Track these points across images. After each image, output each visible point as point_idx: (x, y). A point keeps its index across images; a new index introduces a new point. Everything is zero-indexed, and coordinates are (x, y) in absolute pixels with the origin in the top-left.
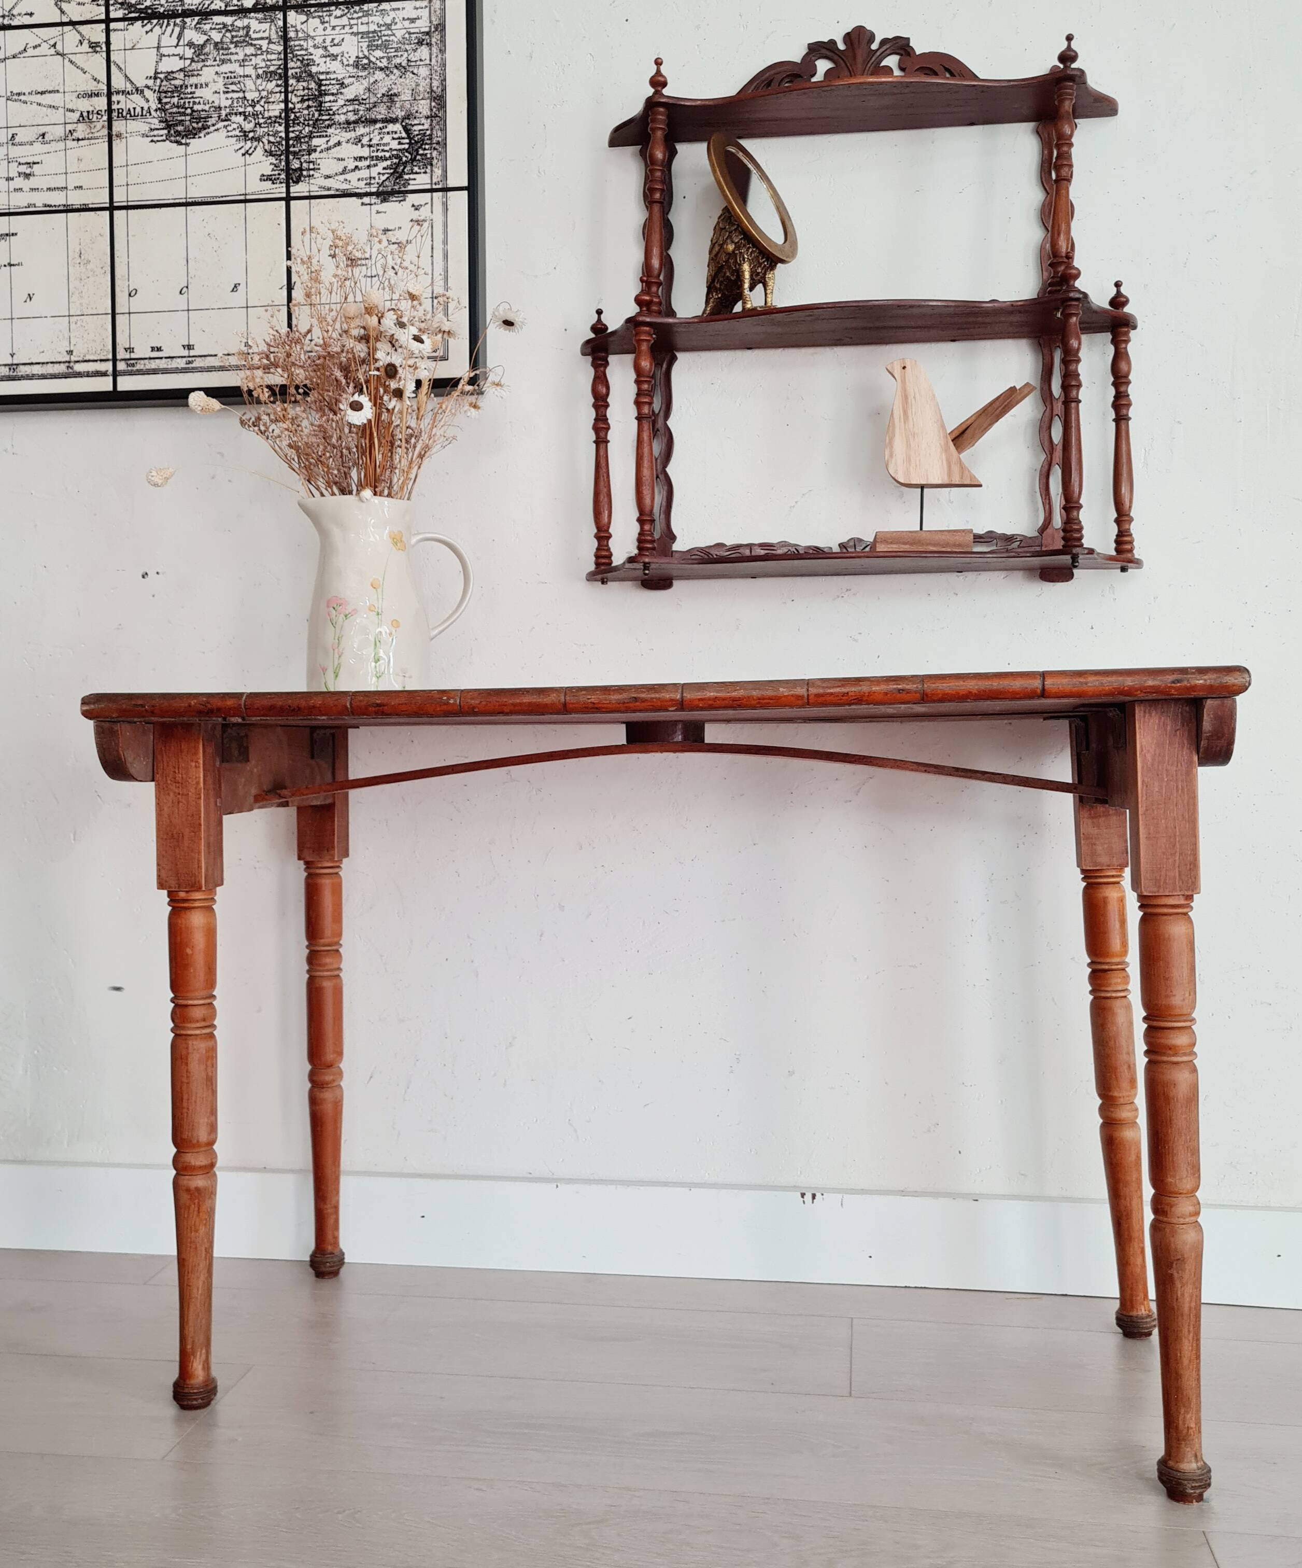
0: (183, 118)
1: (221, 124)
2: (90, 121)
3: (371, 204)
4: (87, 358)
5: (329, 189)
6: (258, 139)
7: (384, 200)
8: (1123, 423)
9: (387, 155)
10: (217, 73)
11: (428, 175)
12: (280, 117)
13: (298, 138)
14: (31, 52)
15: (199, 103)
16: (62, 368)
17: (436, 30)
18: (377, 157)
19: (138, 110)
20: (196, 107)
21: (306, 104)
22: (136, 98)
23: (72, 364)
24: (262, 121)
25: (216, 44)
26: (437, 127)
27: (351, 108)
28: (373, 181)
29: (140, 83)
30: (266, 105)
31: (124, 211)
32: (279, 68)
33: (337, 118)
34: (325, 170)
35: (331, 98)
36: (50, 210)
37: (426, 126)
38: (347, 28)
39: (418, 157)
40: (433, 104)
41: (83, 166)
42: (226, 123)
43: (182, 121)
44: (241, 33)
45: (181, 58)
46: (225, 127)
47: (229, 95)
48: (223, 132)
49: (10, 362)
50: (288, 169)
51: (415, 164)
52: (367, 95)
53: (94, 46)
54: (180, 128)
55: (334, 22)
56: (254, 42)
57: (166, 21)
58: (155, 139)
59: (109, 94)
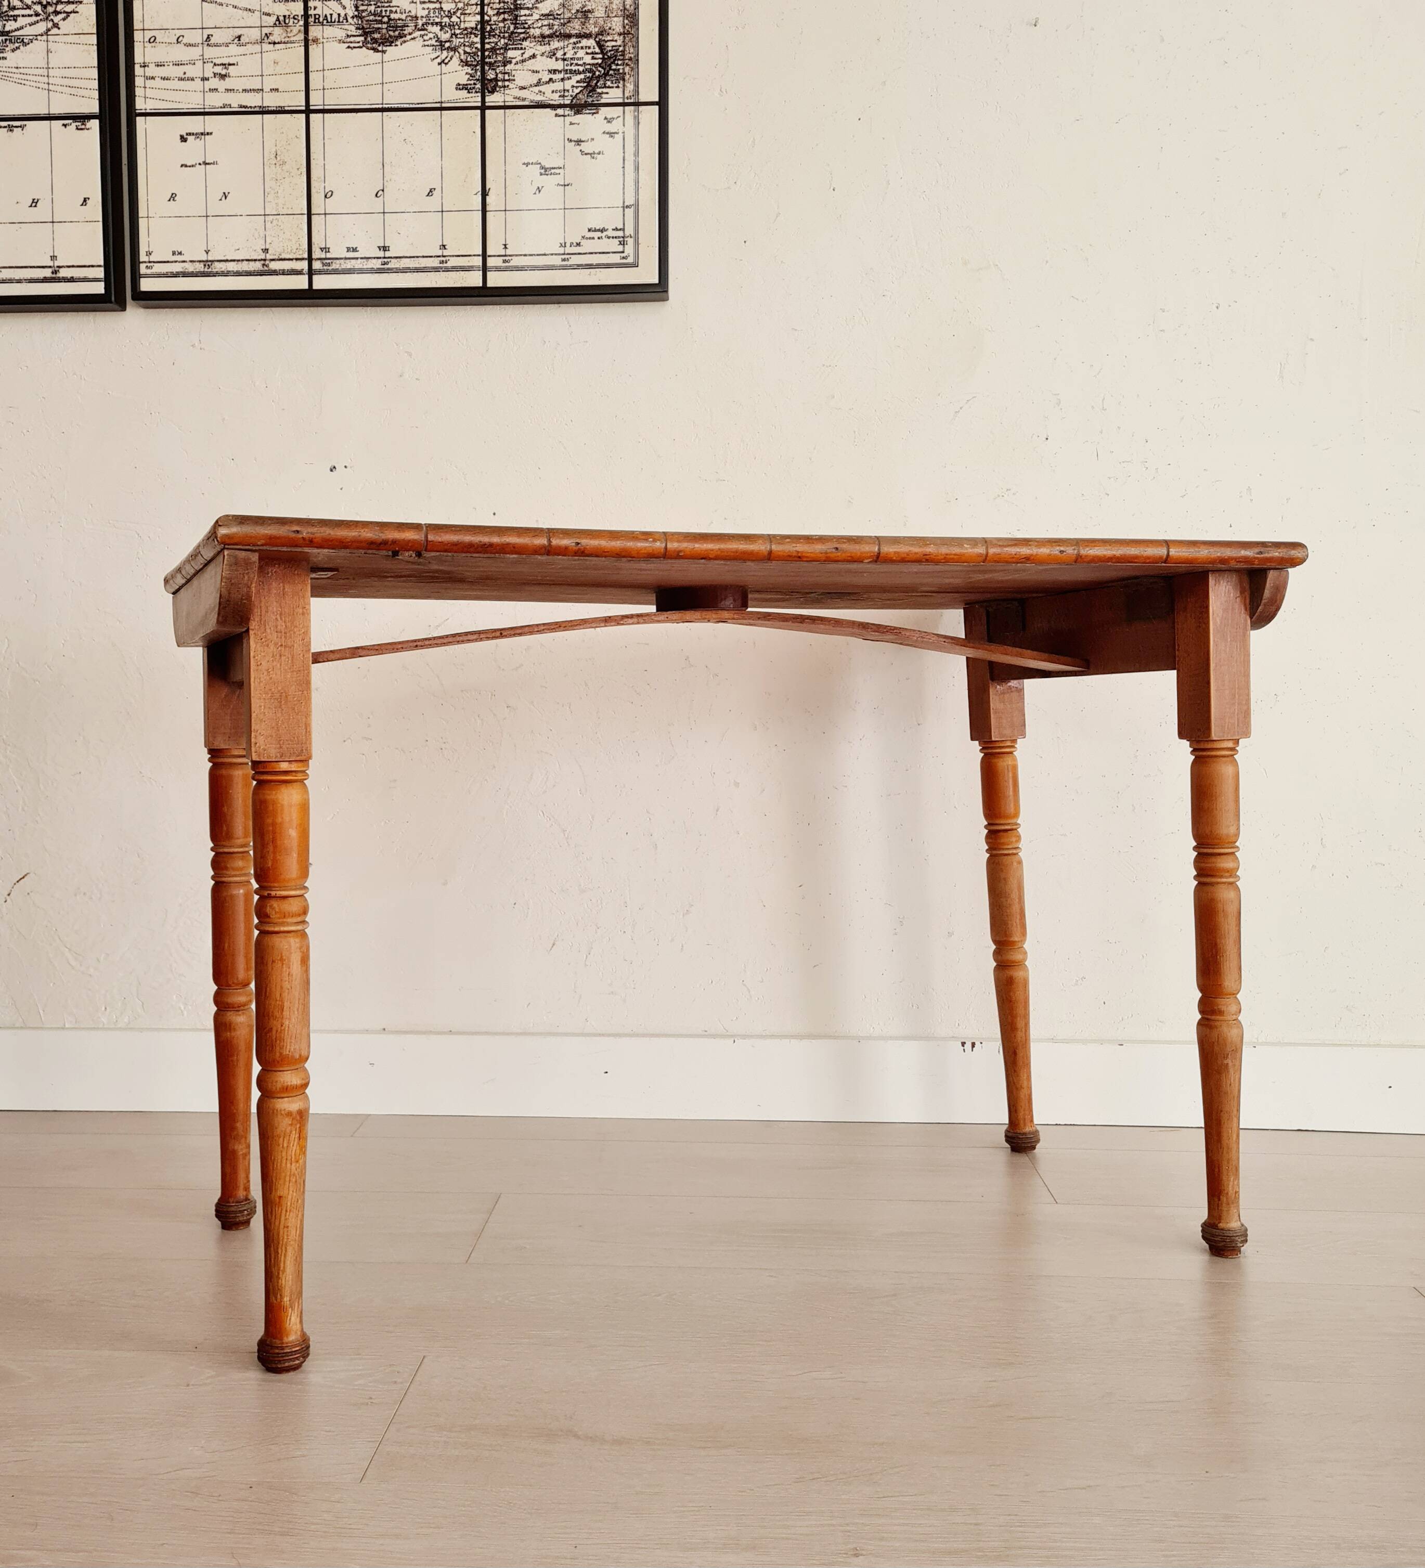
0: (380, 26)
1: (418, 34)
2: (287, 25)
3: (564, 116)
4: (283, 256)
5: (524, 99)
6: (455, 49)
7: (578, 112)
9: (581, 69)
11: (621, 90)
12: (476, 28)
13: (493, 50)
15: (396, 12)
16: (258, 266)
18: (571, 70)
19: (335, 16)
20: (393, 16)
21: (502, 16)
22: (333, 4)
23: (267, 262)
24: (458, 32)
26: (630, 44)
27: (546, 22)
28: (566, 94)
30: (462, 17)
31: (320, 115)
33: (532, 31)
34: (520, 81)
35: (527, 12)
36: (245, 111)
37: (619, 43)
39: (611, 72)
40: (626, 21)
41: (278, 69)
42: (422, 33)
43: (379, 28)
46: (422, 36)
47: (426, 6)
48: (419, 42)
49: (205, 259)
50: (483, 79)
51: (608, 78)
52: (562, 10)
54: (376, 36)
58: (352, 45)
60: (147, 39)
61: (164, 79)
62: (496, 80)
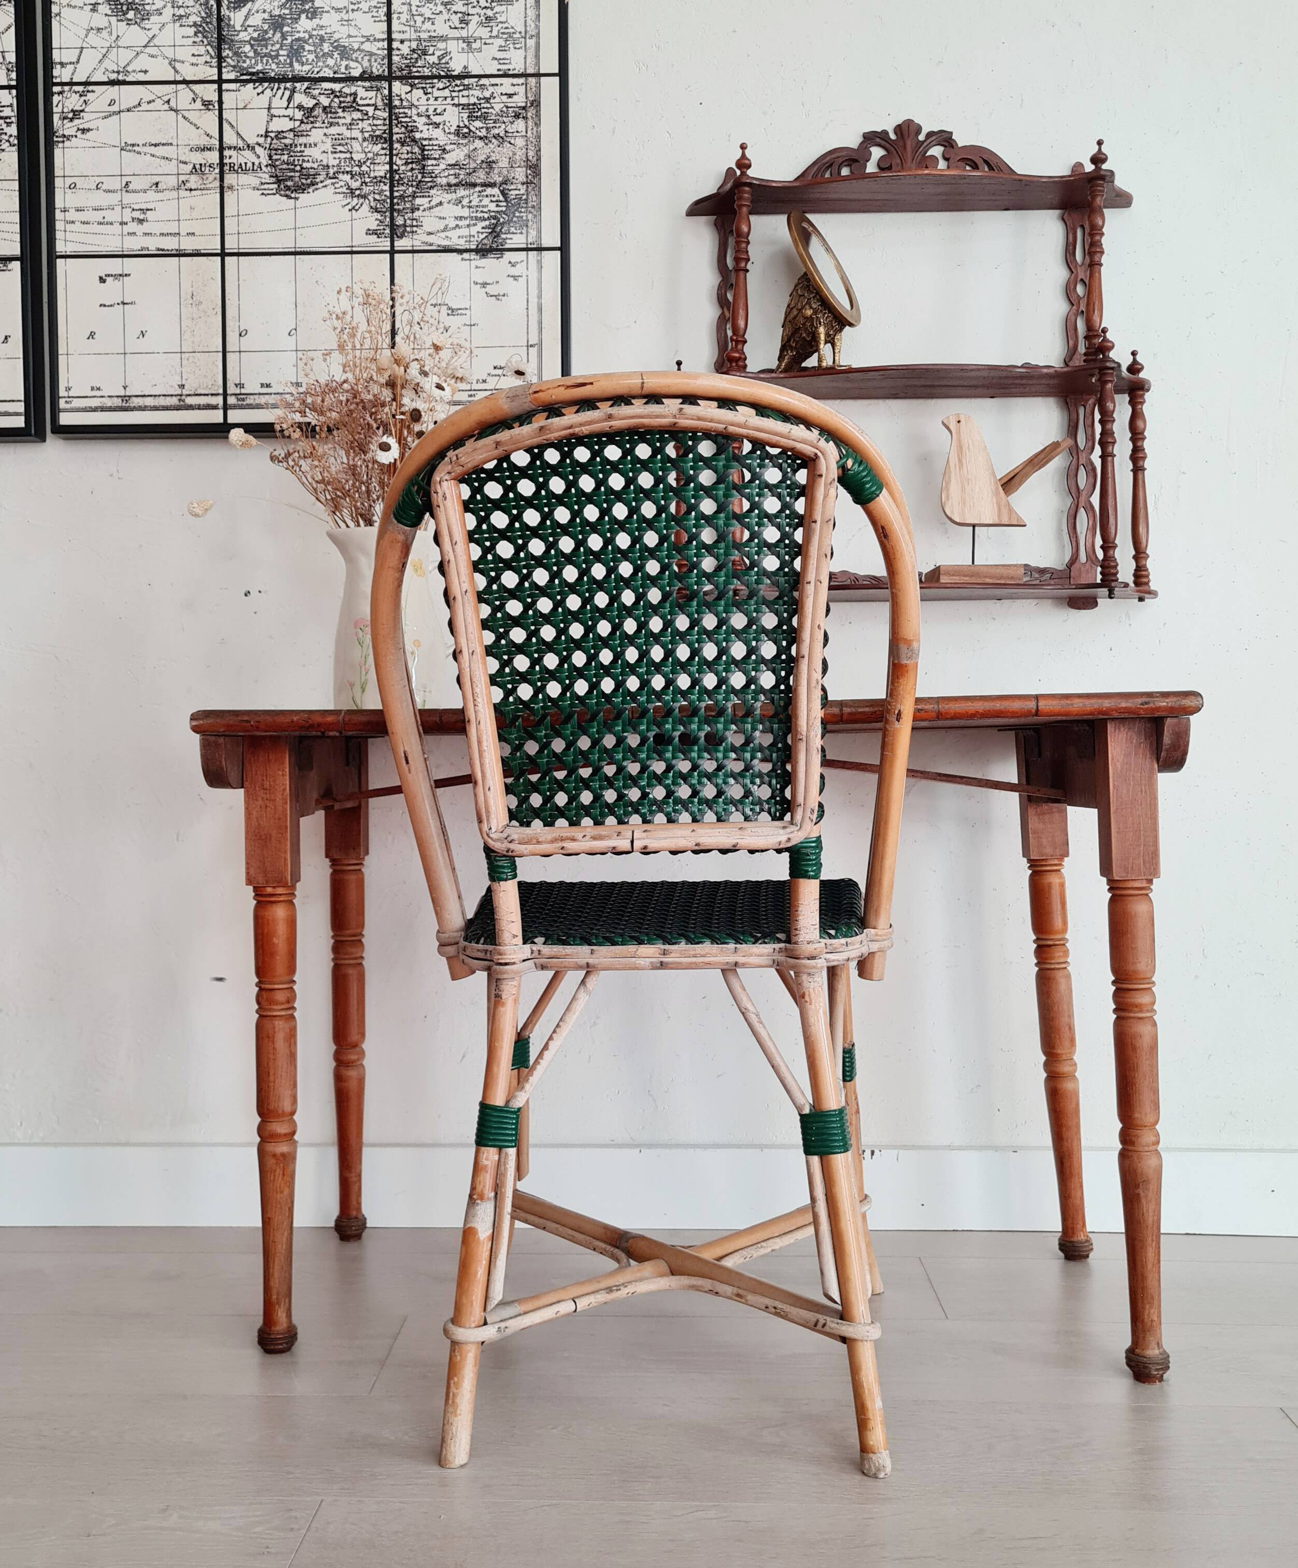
0: (292, 174)
1: (329, 182)
2: (203, 173)
3: (470, 260)
4: (198, 392)
5: (431, 245)
6: (365, 197)
7: (483, 257)
8: (1140, 473)
9: (486, 215)
10: (325, 134)
11: (524, 235)
12: (385, 177)
13: (402, 197)
14: (144, 106)
15: (308, 161)
16: (174, 401)
17: (532, 105)
18: (476, 217)
19: (249, 165)
20: (305, 165)
21: (410, 166)
22: (248, 154)
23: (183, 397)
24: (367, 180)
25: (325, 108)
26: (532, 193)
27: (452, 172)
28: (472, 239)
29: (252, 140)
30: (372, 166)
31: (235, 258)
32: (384, 133)
33: (439, 180)
34: (427, 227)
35: (434, 162)
36: (163, 254)
37: (522, 191)
38: (449, 100)
39: (515, 219)
40: (529, 172)
41: (195, 214)
42: (334, 181)
43: (292, 177)
44: (348, 99)
45: (291, 119)
46: (333, 184)
47: (337, 156)
48: (331, 189)
49: (122, 394)
50: (392, 226)
51: (511, 224)
52: (467, 161)
53: (207, 104)
54: (289, 183)
55: (437, 93)
56: (361, 108)
57: (276, 85)
58: (266, 192)
59: (221, 149)
60: (67, 186)
61: (84, 223)
62: (405, 226)
